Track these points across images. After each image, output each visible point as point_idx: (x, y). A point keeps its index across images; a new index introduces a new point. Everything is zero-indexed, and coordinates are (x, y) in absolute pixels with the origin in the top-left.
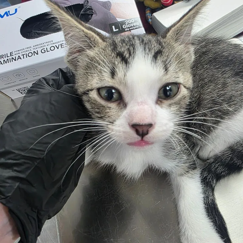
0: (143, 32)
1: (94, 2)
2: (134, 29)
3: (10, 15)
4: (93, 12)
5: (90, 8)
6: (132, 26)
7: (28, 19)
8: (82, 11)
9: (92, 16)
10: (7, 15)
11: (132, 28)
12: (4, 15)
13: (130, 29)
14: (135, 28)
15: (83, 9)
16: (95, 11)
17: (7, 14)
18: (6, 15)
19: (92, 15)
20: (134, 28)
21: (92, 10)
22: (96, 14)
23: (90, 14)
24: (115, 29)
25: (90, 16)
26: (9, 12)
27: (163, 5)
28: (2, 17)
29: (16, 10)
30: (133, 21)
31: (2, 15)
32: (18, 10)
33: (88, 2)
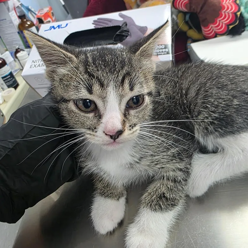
2: (161, 54)
3: (61, 28)
4: (128, 34)
5: (127, 30)
9: (126, 38)
10: (59, 28)
12: (56, 27)
15: (120, 30)
16: (130, 33)
17: (59, 26)
18: (58, 28)
19: (127, 36)
21: (128, 32)
22: (131, 36)
25: (125, 37)
26: (61, 25)
27: (204, 37)
28: (54, 28)
29: (67, 24)
30: (163, 47)
31: (55, 27)
32: (68, 25)
33: (126, 25)
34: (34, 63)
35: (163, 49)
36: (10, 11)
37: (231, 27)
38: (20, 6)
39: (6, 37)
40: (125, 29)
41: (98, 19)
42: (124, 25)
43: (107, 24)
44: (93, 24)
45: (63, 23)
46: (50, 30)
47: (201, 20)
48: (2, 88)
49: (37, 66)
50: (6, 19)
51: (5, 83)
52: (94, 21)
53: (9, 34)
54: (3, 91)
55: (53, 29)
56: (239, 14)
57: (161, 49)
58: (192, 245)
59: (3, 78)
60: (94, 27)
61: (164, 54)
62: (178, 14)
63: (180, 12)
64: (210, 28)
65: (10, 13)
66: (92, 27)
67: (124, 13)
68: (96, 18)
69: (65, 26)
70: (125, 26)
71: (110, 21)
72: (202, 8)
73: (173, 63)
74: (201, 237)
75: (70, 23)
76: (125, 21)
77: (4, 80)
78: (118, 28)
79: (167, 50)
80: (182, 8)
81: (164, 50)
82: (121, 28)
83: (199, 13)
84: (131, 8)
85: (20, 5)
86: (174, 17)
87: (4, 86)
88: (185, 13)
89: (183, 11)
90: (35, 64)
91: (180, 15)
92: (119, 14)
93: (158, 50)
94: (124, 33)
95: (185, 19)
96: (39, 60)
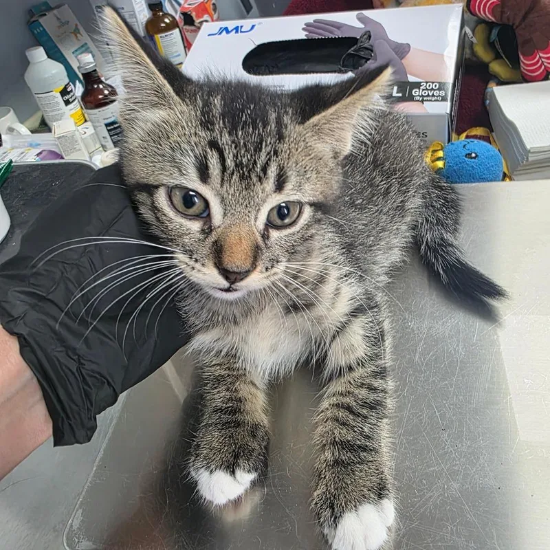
0: (447, 110)
1: (382, 40)
2: (430, 100)
3: (241, 32)
4: (371, 56)
5: (370, 47)
6: (430, 94)
7: (264, 44)
8: (352, 49)
9: (366, 62)
10: (237, 32)
11: (428, 98)
13: (425, 98)
14: (433, 99)
15: (355, 47)
16: (375, 54)
17: (237, 29)
18: (234, 31)
19: (368, 59)
20: (431, 98)
21: (372, 51)
22: (375, 59)
23: (364, 58)
24: (397, 93)
25: (364, 61)
26: (242, 27)
27: (523, 77)
28: (228, 32)
29: (253, 27)
30: (436, 86)
31: (230, 30)
32: (255, 28)
33: (370, 37)
35: (435, 90)
40: (366, 45)
41: (315, 21)
42: (365, 36)
43: (331, 32)
44: (304, 29)
45: (246, 23)
46: (220, 34)
47: (520, 40)
48: (103, 146)
51: (111, 136)
52: (306, 24)
54: (103, 152)
55: (224, 32)
57: (432, 89)
58: (435, 419)
59: (107, 125)
60: (306, 35)
61: (435, 100)
62: (477, 26)
63: (481, 21)
64: (536, 60)
66: (302, 35)
67: (368, 13)
68: (310, 18)
69: (249, 29)
70: (367, 39)
71: (338, 26)
72: (524, 18)
73: (452, 121)
74: (454, 409)
75: (260, 23)
76: (368, 29)
77: (109, 131)
78: (353, 41)
79: (442, 93)
80: (485, 14)
81: (436, 93)
82: (359, 41)
83: (517, 27)
84: (383, 6)
86: (468, 30)
87: (107, 142)
88: (490, 25)
89: (487, 19)
91: (480, 28)
92: (358, 14)
93: (424, 91)
94: (362, 53)
95: (489, 37)
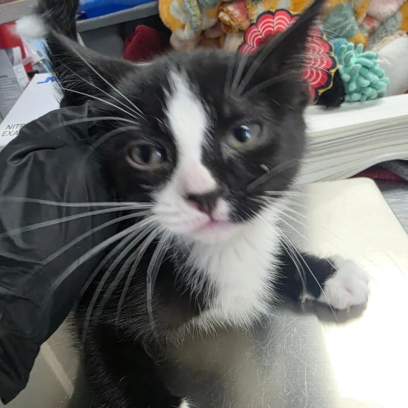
34: (10, 128)
36: (15, 64)
37: (321, 91)
38: (41, 62)
39: (4, 104)
49: (12, 134)
50: (6, 76)
53: (9, 100)
56: (333, 71)
65: (14, 68)
85: (42, 60)
90: (11, 130)
96: (18, 125)
